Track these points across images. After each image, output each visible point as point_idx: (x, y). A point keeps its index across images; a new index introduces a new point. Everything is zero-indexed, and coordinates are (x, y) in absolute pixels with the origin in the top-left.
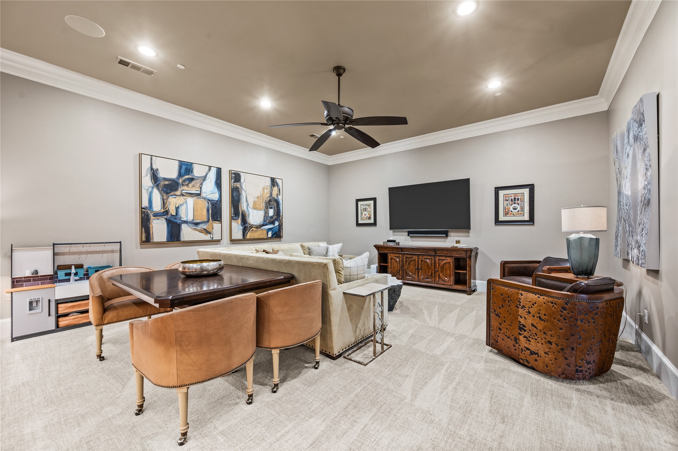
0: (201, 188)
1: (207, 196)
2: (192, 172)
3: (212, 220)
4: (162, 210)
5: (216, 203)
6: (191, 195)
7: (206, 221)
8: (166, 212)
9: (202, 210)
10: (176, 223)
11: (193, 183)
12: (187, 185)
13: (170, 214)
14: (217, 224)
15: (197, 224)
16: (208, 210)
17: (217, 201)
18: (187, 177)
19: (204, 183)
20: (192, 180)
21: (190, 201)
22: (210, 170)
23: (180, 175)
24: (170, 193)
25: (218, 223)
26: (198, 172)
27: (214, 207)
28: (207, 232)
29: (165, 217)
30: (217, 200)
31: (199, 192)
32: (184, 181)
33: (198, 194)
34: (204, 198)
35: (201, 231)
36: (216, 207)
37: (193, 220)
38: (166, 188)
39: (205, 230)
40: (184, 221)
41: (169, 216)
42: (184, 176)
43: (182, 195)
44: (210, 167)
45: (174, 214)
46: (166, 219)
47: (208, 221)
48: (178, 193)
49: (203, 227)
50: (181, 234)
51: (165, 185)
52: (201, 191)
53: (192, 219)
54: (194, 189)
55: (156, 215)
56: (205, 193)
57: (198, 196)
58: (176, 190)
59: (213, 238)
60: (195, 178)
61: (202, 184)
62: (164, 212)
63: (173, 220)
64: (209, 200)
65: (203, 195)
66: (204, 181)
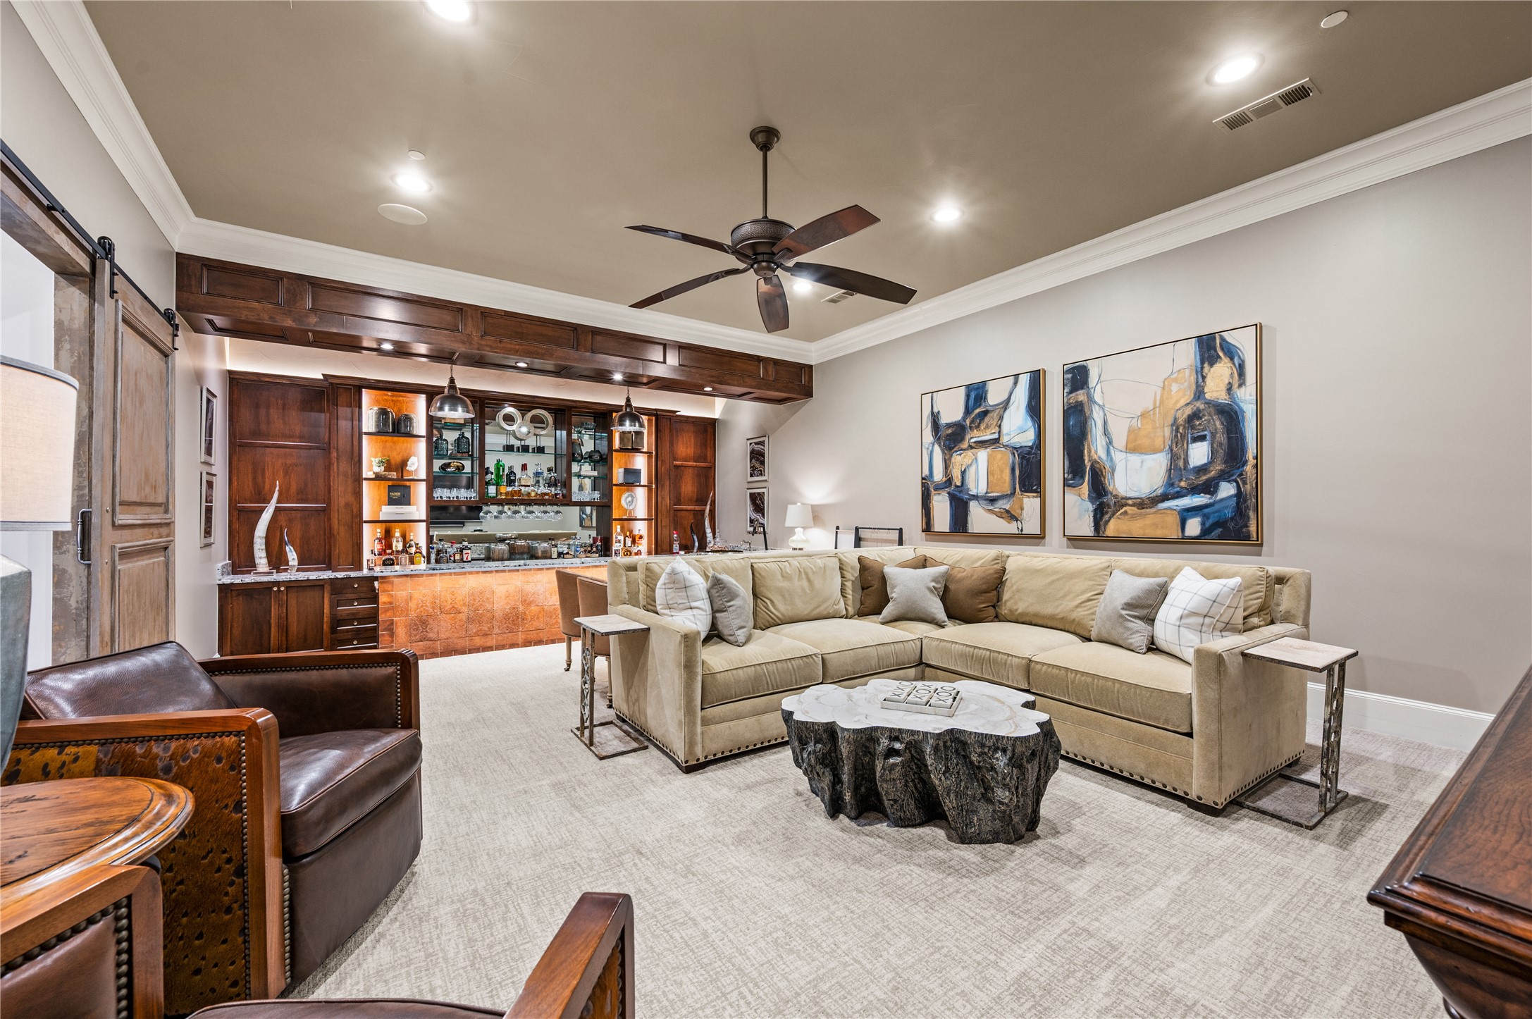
0: (1000, 426)
1: (1012, 441)
2: (985, 398)
3: (1021, 490)
4: (944, 479)
5: (1029, 453)
6: (983, 444)
7: (1009, 493)
8: (949, 482)
9: (1002, 471)
10: (962, 500)
11: (987, 419)
12: (978, 427)
13: (953, 484)
14: (1031, 499)
15: (993, 500)
16: (1013, 470)
17: (1031, 447)
18: (977, 411)
19: (1006, 416)
20: (985, 413)
21: (983, 455)
22: (1016, 383)
23: (968, 411)
24: (953, 448)
25: (1034, 497)
26: (994, 396)
27: (1025, 462)
28: (1011, 516)
29: (948, 490)
30: (1030, 444)
31: (996, 436)
32: (972, 422)
33: (995, 439)
34: (1006, 446)
35: (1000, 515)
36: (1028, 460)
37: (986, 493)
38: (950, 440)
39: (1007, 511)
40: (973, 495)
41: (953, 488)
42: (973, 411)
43: (971, 447)
44: (1017, 376)
45: (959, 484)
46: (949, 493)
47: (1013, 493)
48: (965, 445)
49: (1004, 507)
50: (969, 519)
51: (948, 435)
52: (999, 432)
53: (985, 491)
54: (988, 432)
55: (938, 488)
56: (1007, 434)
57: (995, 443)
58: (962, 439)
59: (1022, 530)
60: (989, 408)
61: (1001, 418)
62: (946, 482)
63: (958, 494)
64: (1015, 448)
65: (1005, 440)
66: (1006, 409)
